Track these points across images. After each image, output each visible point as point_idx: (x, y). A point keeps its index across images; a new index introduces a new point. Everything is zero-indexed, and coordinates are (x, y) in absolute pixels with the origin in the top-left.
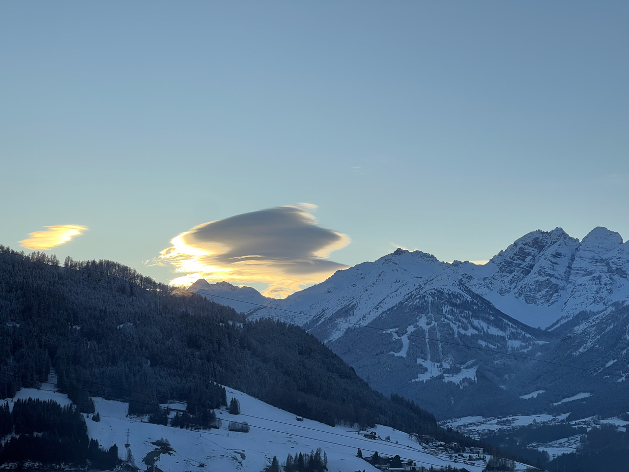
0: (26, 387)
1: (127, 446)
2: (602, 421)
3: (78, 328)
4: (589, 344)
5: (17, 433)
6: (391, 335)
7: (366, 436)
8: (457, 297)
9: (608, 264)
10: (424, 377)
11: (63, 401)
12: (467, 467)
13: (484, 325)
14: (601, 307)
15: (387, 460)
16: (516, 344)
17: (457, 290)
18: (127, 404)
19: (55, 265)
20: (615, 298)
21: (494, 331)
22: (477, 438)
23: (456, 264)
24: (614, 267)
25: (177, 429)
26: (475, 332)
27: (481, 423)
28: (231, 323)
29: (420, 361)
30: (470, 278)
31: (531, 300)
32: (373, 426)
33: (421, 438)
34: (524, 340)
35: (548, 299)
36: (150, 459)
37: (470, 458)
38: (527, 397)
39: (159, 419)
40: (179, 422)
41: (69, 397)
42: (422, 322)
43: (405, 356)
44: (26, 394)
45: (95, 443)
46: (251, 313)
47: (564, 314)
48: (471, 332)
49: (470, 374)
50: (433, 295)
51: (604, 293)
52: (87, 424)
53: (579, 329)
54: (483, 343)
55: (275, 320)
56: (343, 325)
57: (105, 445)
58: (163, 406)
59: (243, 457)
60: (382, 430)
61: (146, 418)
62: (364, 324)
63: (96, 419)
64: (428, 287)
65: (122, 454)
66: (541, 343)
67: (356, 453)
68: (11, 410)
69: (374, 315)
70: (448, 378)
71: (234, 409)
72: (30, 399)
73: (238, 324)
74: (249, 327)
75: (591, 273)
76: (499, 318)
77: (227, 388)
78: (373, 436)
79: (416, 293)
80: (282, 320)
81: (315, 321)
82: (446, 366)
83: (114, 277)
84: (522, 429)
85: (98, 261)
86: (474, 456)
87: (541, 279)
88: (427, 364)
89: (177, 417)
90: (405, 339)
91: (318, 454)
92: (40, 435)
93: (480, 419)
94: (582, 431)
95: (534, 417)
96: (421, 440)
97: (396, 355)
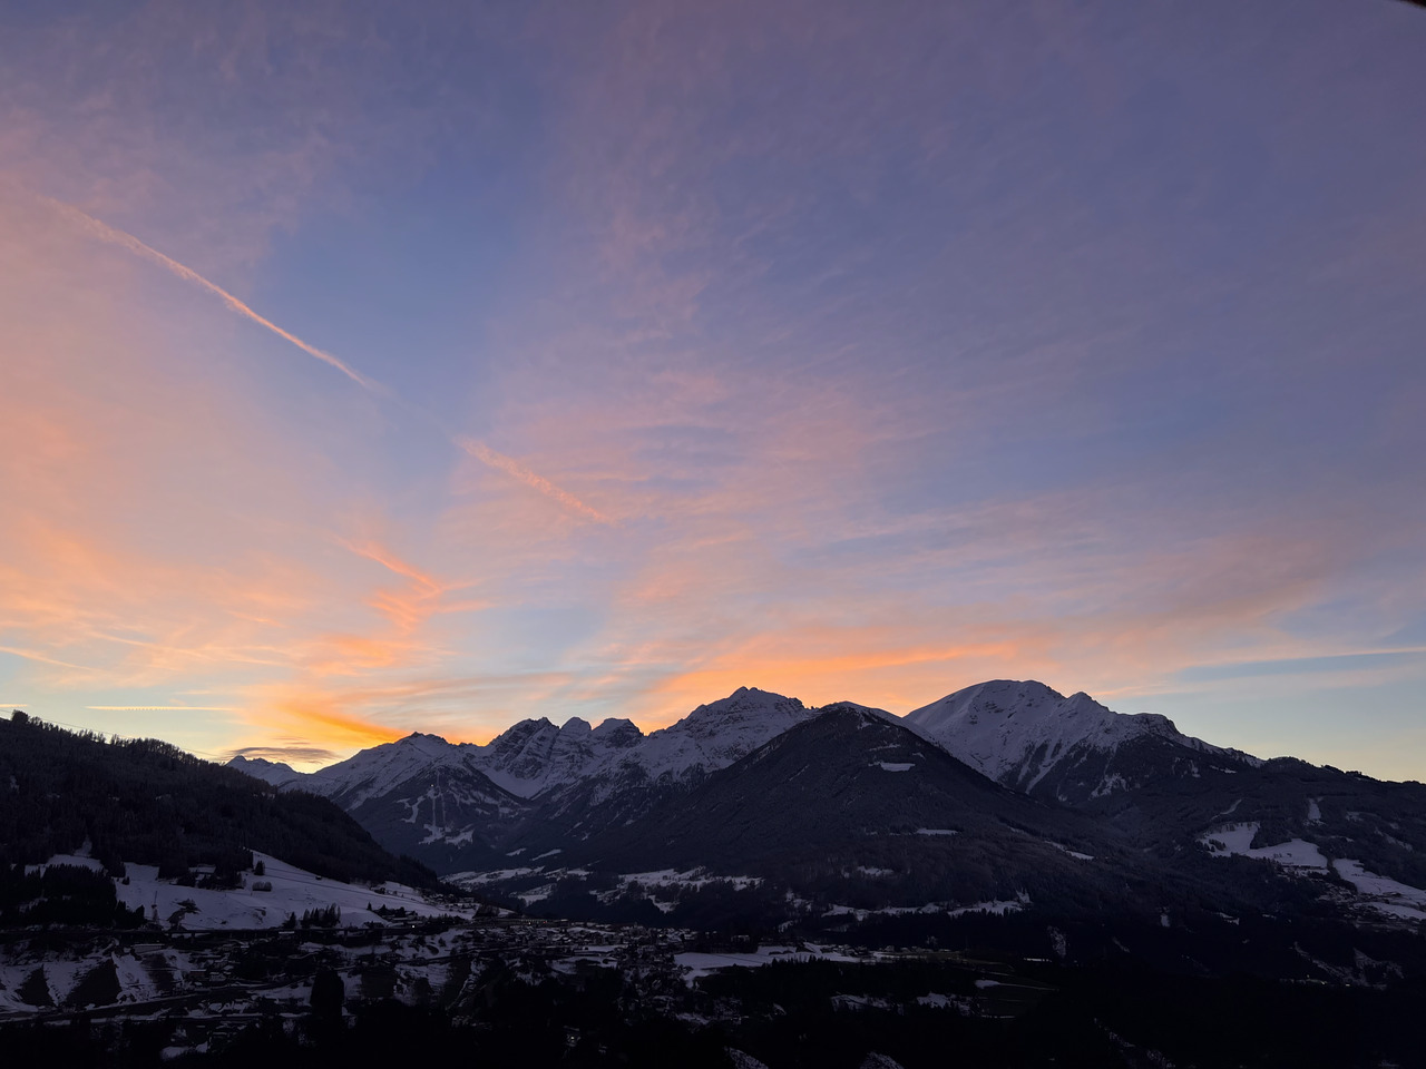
0: (60, 853)
1: (153, 906)
2: (569, 872)
3: (117, 799)
4: (562, 810)
5: (45, 897)
6: (403, 804)
7: (376, 891)
8: (460, 772)
9: (579, 746)
10: (429, 840)
11: (95, 866)
12: (460, 915)
13: (481, 795)
14: (572, 780)
15: (393, 912)
16: (506, 810)
17: (461, 767)
18: (158, 869)
19: (102, 742)
20: (585, 772)
21: (489, 800)
22: (469, 889)
23: (463, 745)
24: (584, 748)
25: (204, 890)
26: (473, 801)
27: (473, 878)
28: (264, 794)
29: (426, 826)
30: (472, 757)
31: (519, 774)
32: (383, 883)
33: (423, 892)
34: (512, 806)
35: (533, 775)
36: (174, 919)
37: (463, 907)
38: (511, 854)
39: (187, 881)
40: (206, 884)
41: (102, 863)
42: (431, 794)
43: (414, 821)
44: (59, 860)
45: (123, 905)
46: (283, 786)
47: (544, 786)
48: (471, 801)
49: (468, 836)
50: (441, 770)
51: (576, 770)
52: (117, 888)
53: (555, 798)
54: (477, 809)
55: (304, 791)
56: (363, 796)
57: (132, 906)
58: (192, 870)
59: (264, 913)
60: (390, 886)
61: (175, 881)
62: (381, 795)
63: (126, 882)
64: (437, 764)
65: (148, 914)
66: (525, 809)
67: (367, 906)
68: (42, 875)
69: (391, 787)
70: (449, 840)
71: (260, 871)
72: (63, 865)
73: (270, 795)
74: (280, 797)
75: (566, 753)
76: (493, 790)
77: (255, 852)
78: (382, 892)
79: (427, 768)
80: (310, 792)
81: (337, 793)
82: (448, 830)
83: (158, 754)
84: (506, 880)
85: (143, 740)
86: (467, 905)
87: (529, 757)
88: (433, 828)
89: (205, 879)
90: (415, 808)
91: (333, 909)
92: (69, 898)
93: (473, 873)
94: (553, 880)
95: (516, 870)
96: (424, 894)
97: (407, 821)
